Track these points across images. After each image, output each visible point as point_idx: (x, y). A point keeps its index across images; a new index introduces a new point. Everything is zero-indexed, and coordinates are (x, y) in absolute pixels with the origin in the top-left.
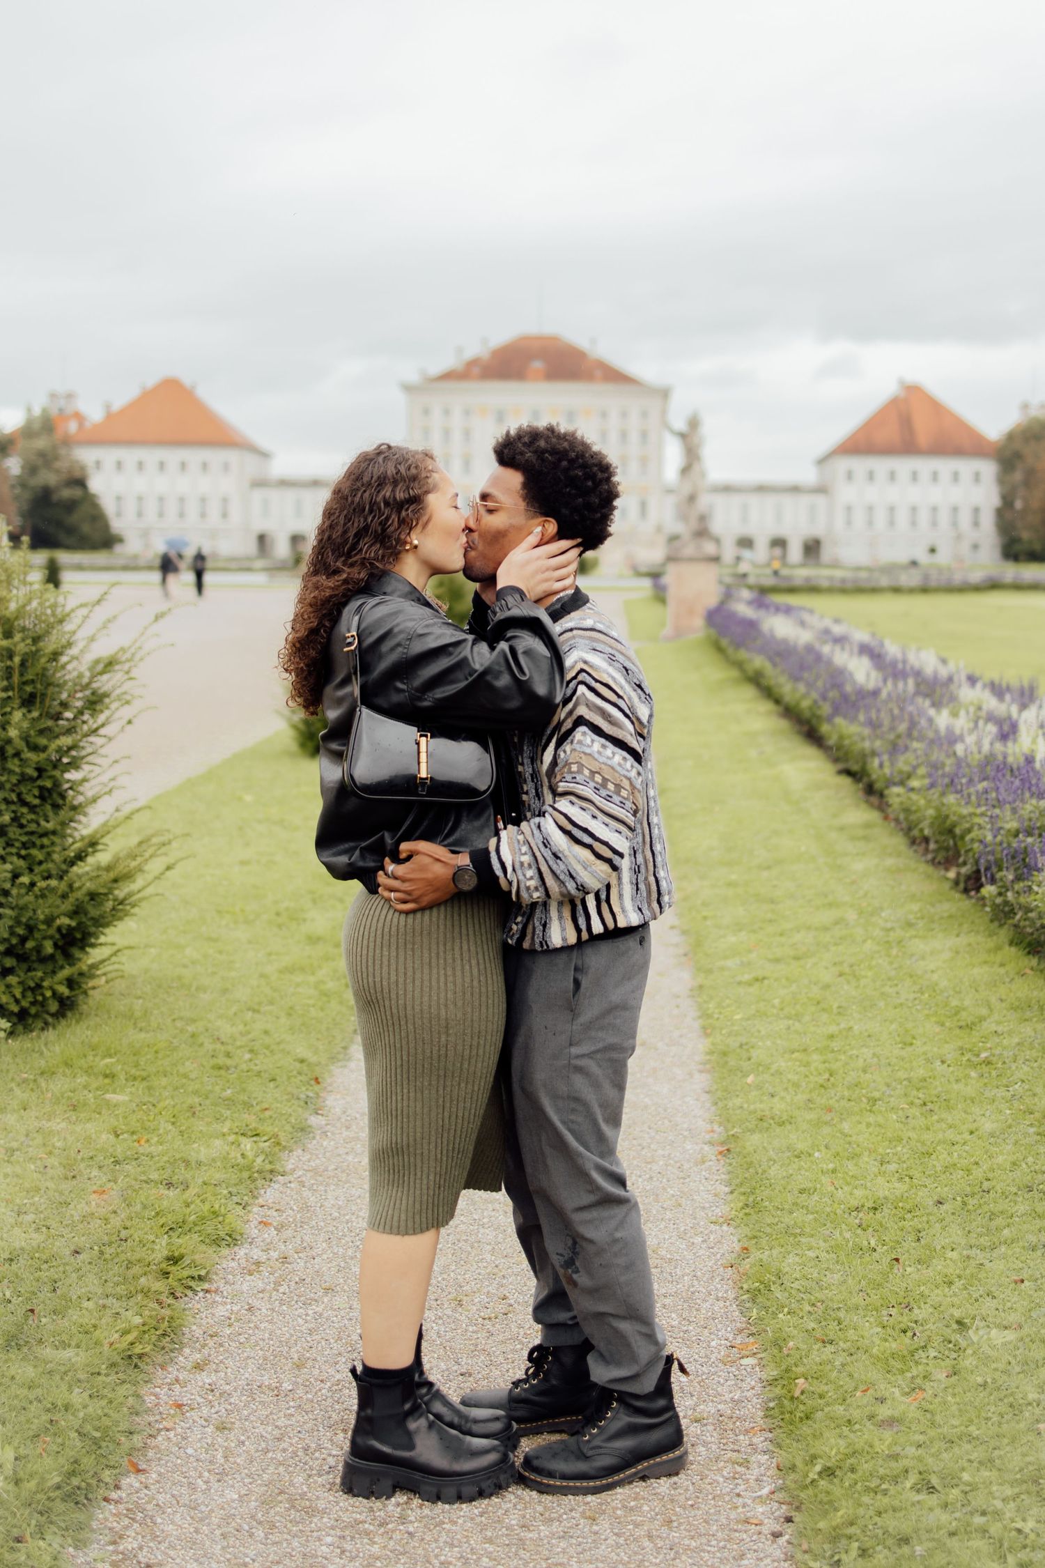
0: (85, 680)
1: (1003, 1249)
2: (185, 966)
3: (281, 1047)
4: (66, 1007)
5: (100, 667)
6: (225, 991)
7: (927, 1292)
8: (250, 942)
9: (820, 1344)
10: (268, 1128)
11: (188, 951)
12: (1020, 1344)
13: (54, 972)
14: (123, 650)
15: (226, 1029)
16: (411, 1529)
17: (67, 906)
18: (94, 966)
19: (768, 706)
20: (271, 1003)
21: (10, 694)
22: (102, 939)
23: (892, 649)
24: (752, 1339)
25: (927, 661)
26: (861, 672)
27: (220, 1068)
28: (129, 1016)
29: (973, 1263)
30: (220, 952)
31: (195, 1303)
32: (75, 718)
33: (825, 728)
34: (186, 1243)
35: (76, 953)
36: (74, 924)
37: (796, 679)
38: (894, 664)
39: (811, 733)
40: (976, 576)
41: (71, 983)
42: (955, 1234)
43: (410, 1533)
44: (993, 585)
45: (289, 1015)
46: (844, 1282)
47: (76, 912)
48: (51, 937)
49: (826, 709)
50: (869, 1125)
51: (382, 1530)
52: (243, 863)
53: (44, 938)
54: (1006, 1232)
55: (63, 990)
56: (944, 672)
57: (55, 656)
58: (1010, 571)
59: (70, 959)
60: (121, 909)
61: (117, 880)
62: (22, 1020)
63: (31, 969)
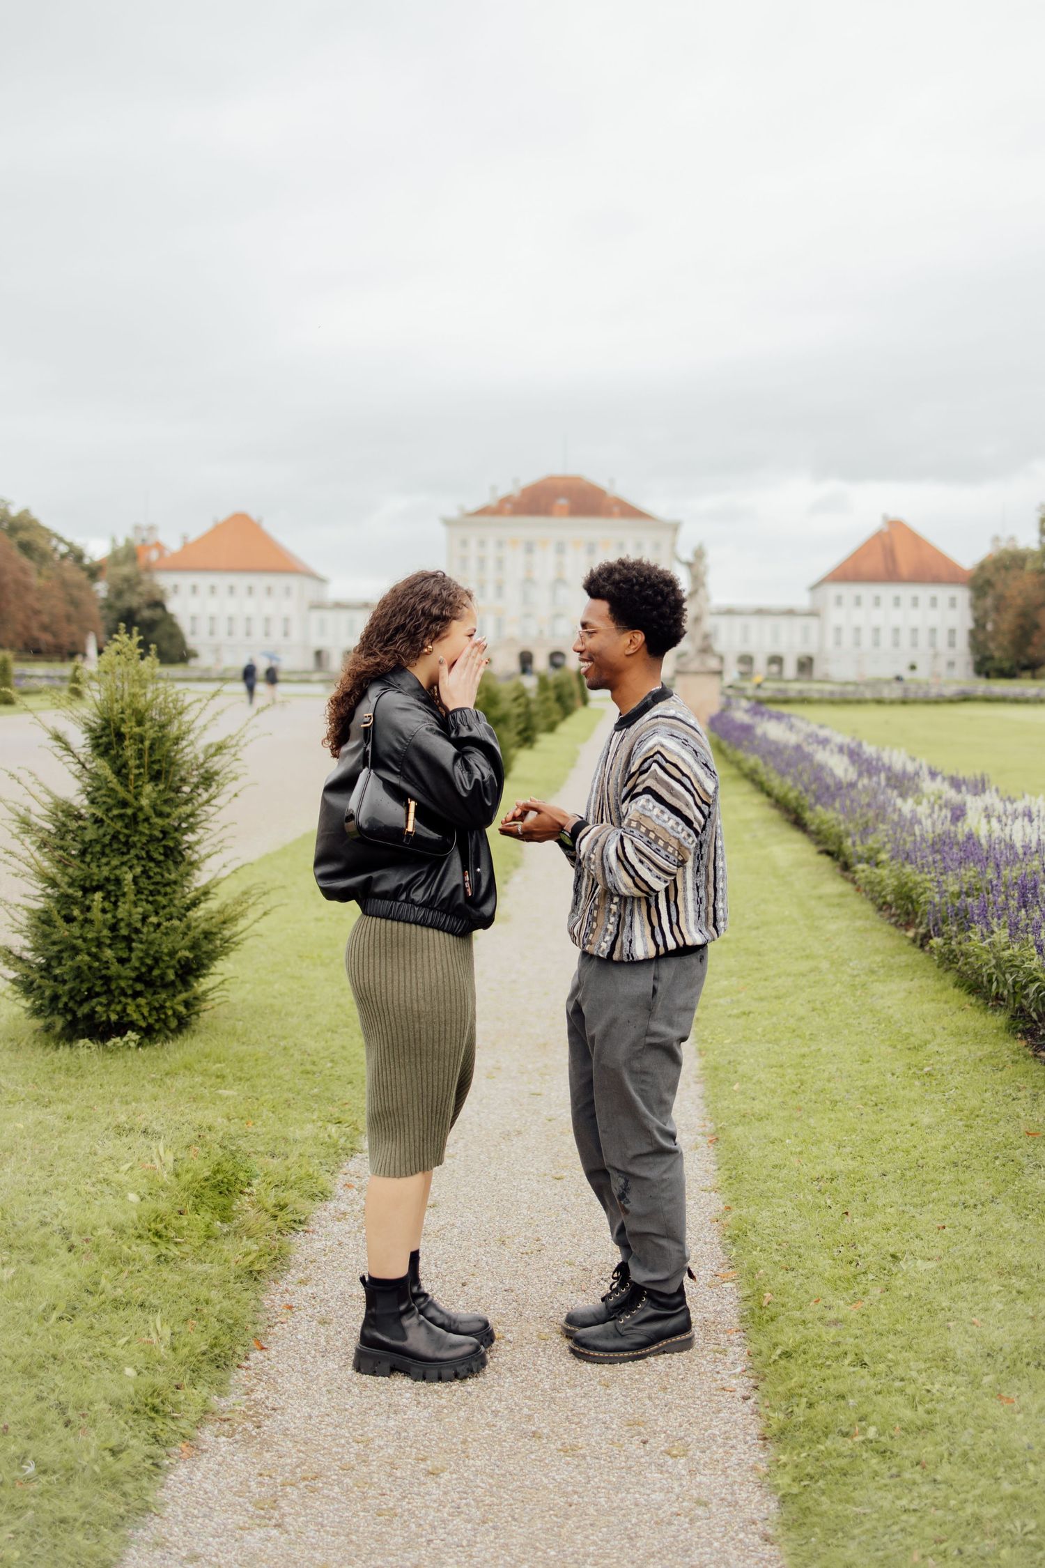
0: (201, 760)
1: (931, 1206)
2: (275, 997)
3: (356, 1058)
4: (183, 1024)
5: (212, 750)
7: (869, 1236)
8: (326, 980)
9: (783, 1272)
10: (348, 1118)
11: (276, 986)
12: (939, 1270)
13: (175, 995)
14: (231, 737)
15: (311, 1045)
16: (469, 1390)
17: (187, 942)
18: (205, 993)
20: (346, 1026)
21: (142, 770)
22: (213, 970)
23: (869, 750)
24: (731, 1270)
25: (898, 759)
26: (840, 768)
27: (308, 1073)
28: (233, 1033)
29: (907, 1215)
30: (303, 987)
31: (298, 1239)
32: (192, 791)
33: (808, 816)
34: (290, 1196)
35: (191, 979)
36: (191, 956)
37: (784, 774)
38: (869, 761)
39: (797, 820)
40: (951, 690)
41: (187, 1004)
42: (894, 1196)
43: (469, 1393)
44: (966, 698)
47: (194, 947)
48: (173, 967)
49: (809, 799)
50: (830, 1120)
51: (448, 1390)
52: (317, 920)
53: (168, 967)
54: (934, 1194)
55: (182, 1009)
56: (912, 768)
57: (177, 740)
58: (982, 686)
59: (187, 985)
60: (227, 946)
61: (224, 923)
62: (149, 1034)
63: (155, 993)
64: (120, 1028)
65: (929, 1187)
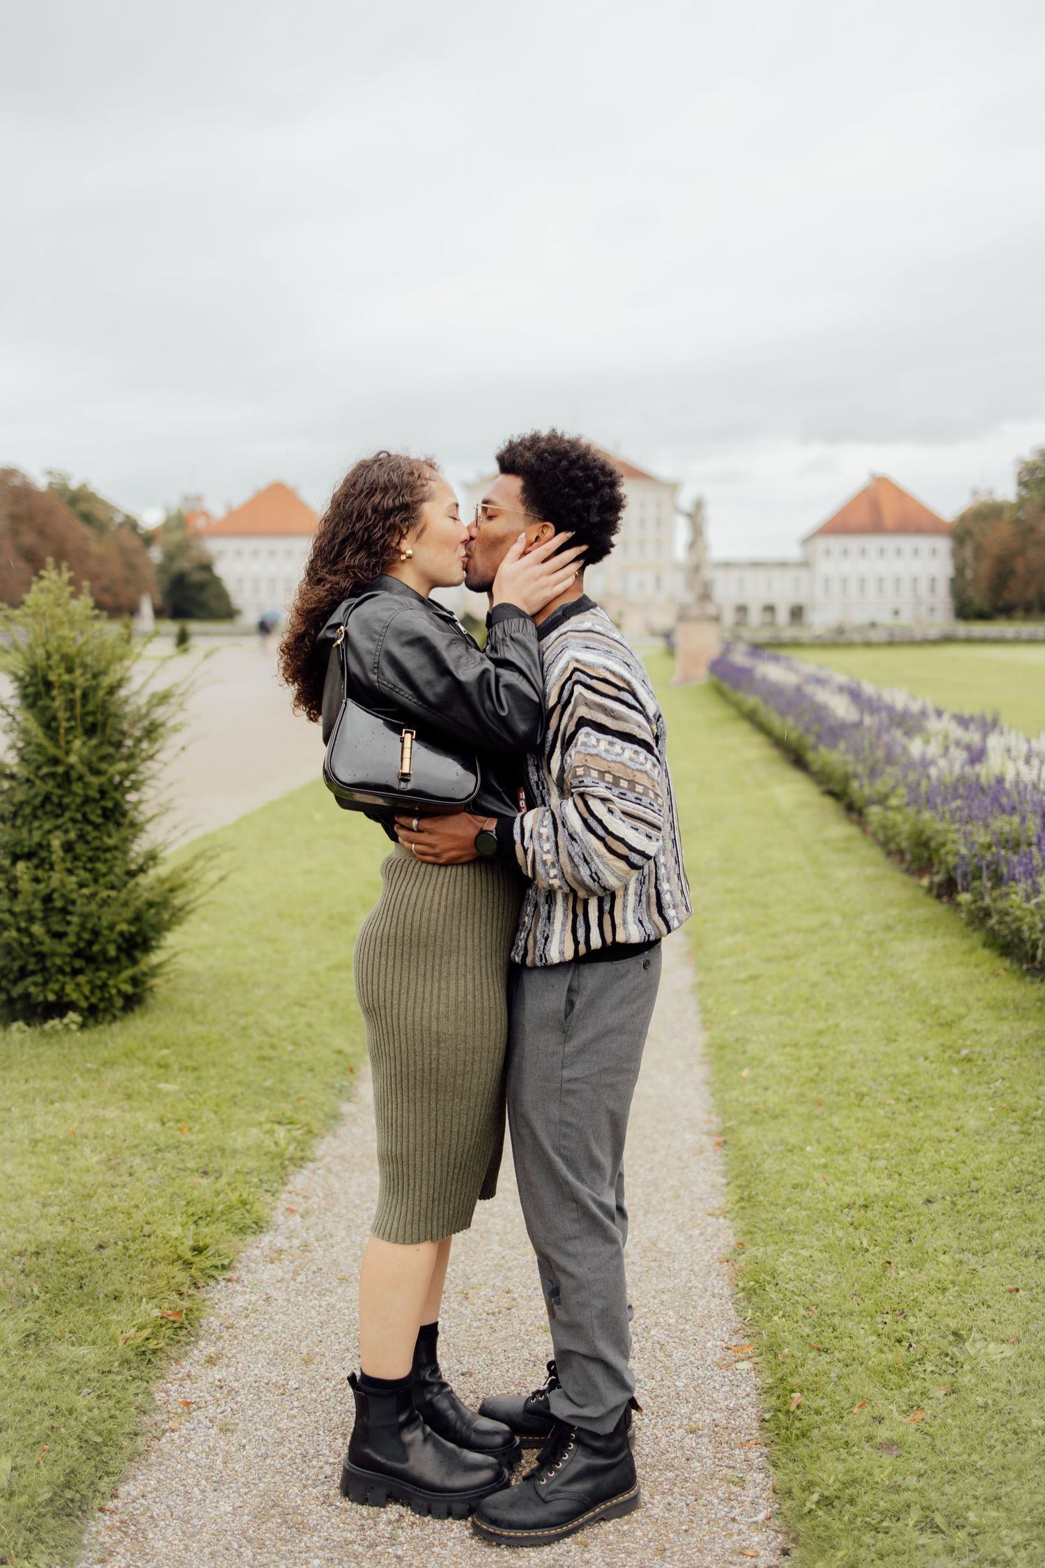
0: (145, 711)
1: (995, 1253)
3: (322, 1039)
4: (132, 1002)
5: (156, 700)
6: (278, 987)
7: (920, 1299)
8: (304, 942)
9: (814, 1353)
10: (302, 1116)
13: (119, 972)
15: (275, 1021)
17: (128, 913)
18: (160, 965)
19: (759, 739)
22: (163, 943)
23: (868, 689)
24: (747, 1342)
25: (899, 698)
26: (841, 708)
27: (264, 1059)
28: (190, 1011)
29: (966, 1268)
30: (277, 952)
31: (216, 1293)
32: (134, 746)
33: (810, 756)
35: (138, 954)
36: (133, 929)
37: (783, 714)
38: (870, 701)
39: (797, 759)
40: (934, 633)
41: (135, 981)
42: (946, 1236)
44: (948, 640)
45: (332, 1009)
46: (838, 1284)
47: (137, 918)
48: (115, 941)
49: (810, 740)
53: (108, 942)
54: (997, 1235)
55: (128, 988)
56: (915, 707)
57: (114, 690)
58: (962, 629)
59: (134, 962)
60: (178, 916)
61: (172, 890)
62: (93, 1014)
63: (98, 969)
64: (59, 1008)
65: (989, 1224)
